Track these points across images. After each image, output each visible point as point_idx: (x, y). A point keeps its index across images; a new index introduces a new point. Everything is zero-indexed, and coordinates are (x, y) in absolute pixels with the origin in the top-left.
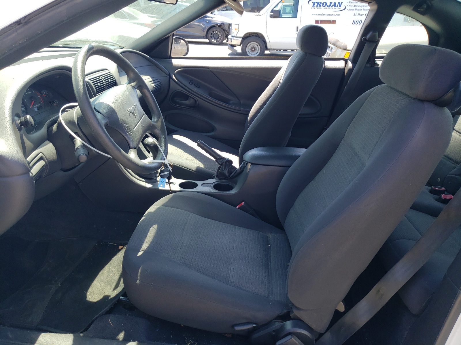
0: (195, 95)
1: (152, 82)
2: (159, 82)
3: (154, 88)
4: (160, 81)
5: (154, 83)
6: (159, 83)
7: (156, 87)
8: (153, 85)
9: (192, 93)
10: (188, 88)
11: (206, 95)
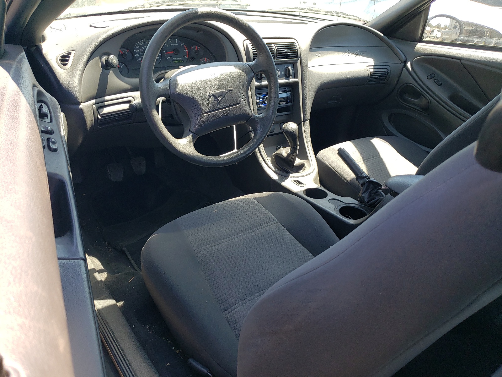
0: (429, 94)
1: (373, 67)
2: (386, 68)
3: (372, 74)
4: (389, 69)
5: (374, 69)
6: (386, 70)
7: (373, 74)
8: (372, 70)
9: (425, 91)
10: (423, 83)
11: (444, 96)
